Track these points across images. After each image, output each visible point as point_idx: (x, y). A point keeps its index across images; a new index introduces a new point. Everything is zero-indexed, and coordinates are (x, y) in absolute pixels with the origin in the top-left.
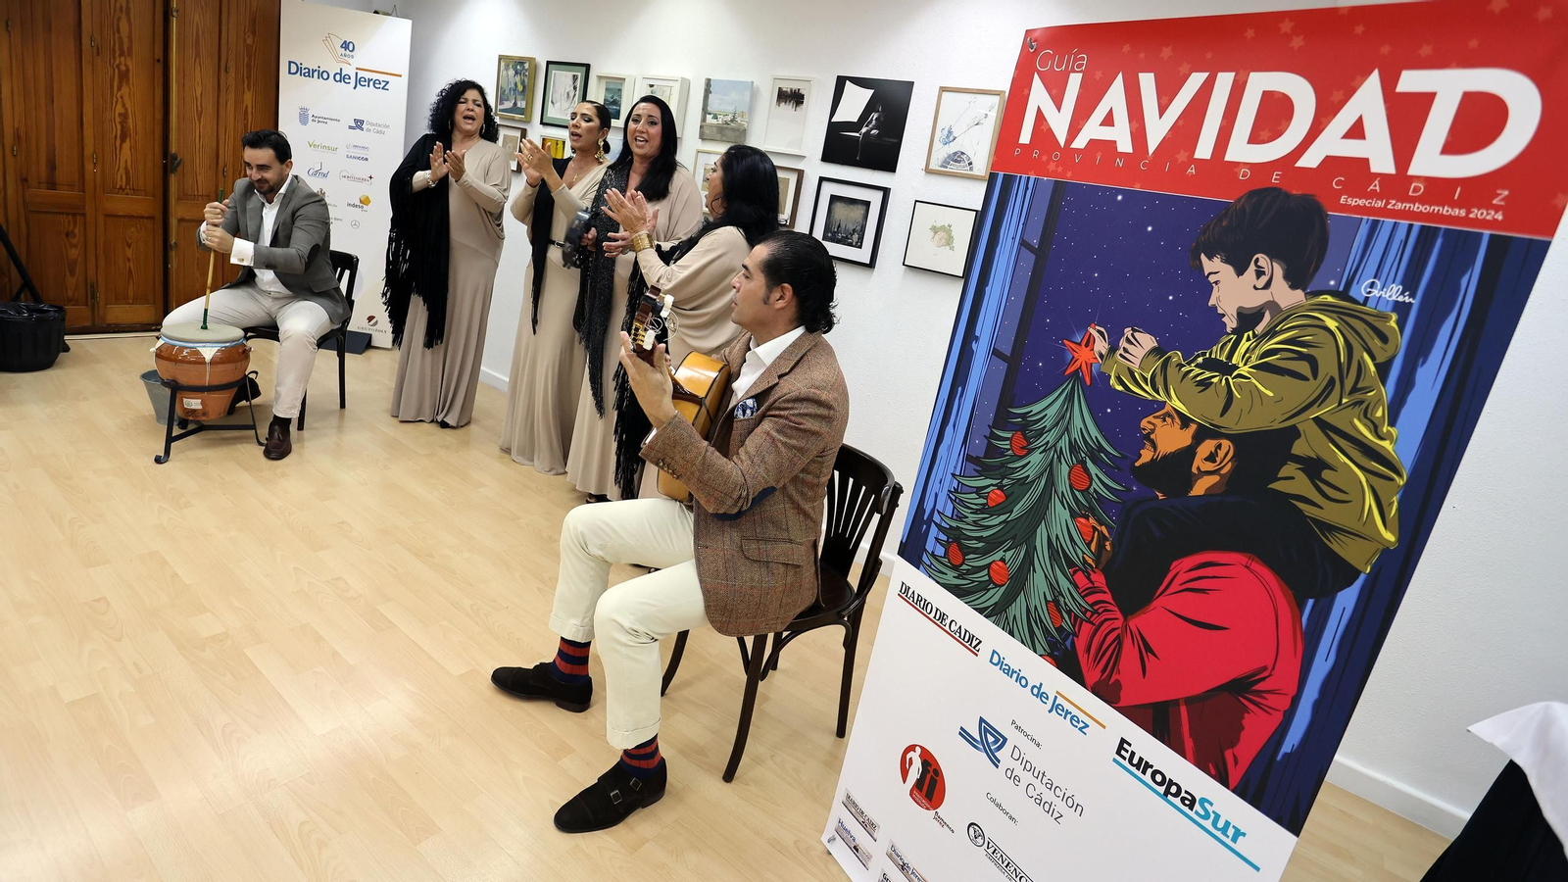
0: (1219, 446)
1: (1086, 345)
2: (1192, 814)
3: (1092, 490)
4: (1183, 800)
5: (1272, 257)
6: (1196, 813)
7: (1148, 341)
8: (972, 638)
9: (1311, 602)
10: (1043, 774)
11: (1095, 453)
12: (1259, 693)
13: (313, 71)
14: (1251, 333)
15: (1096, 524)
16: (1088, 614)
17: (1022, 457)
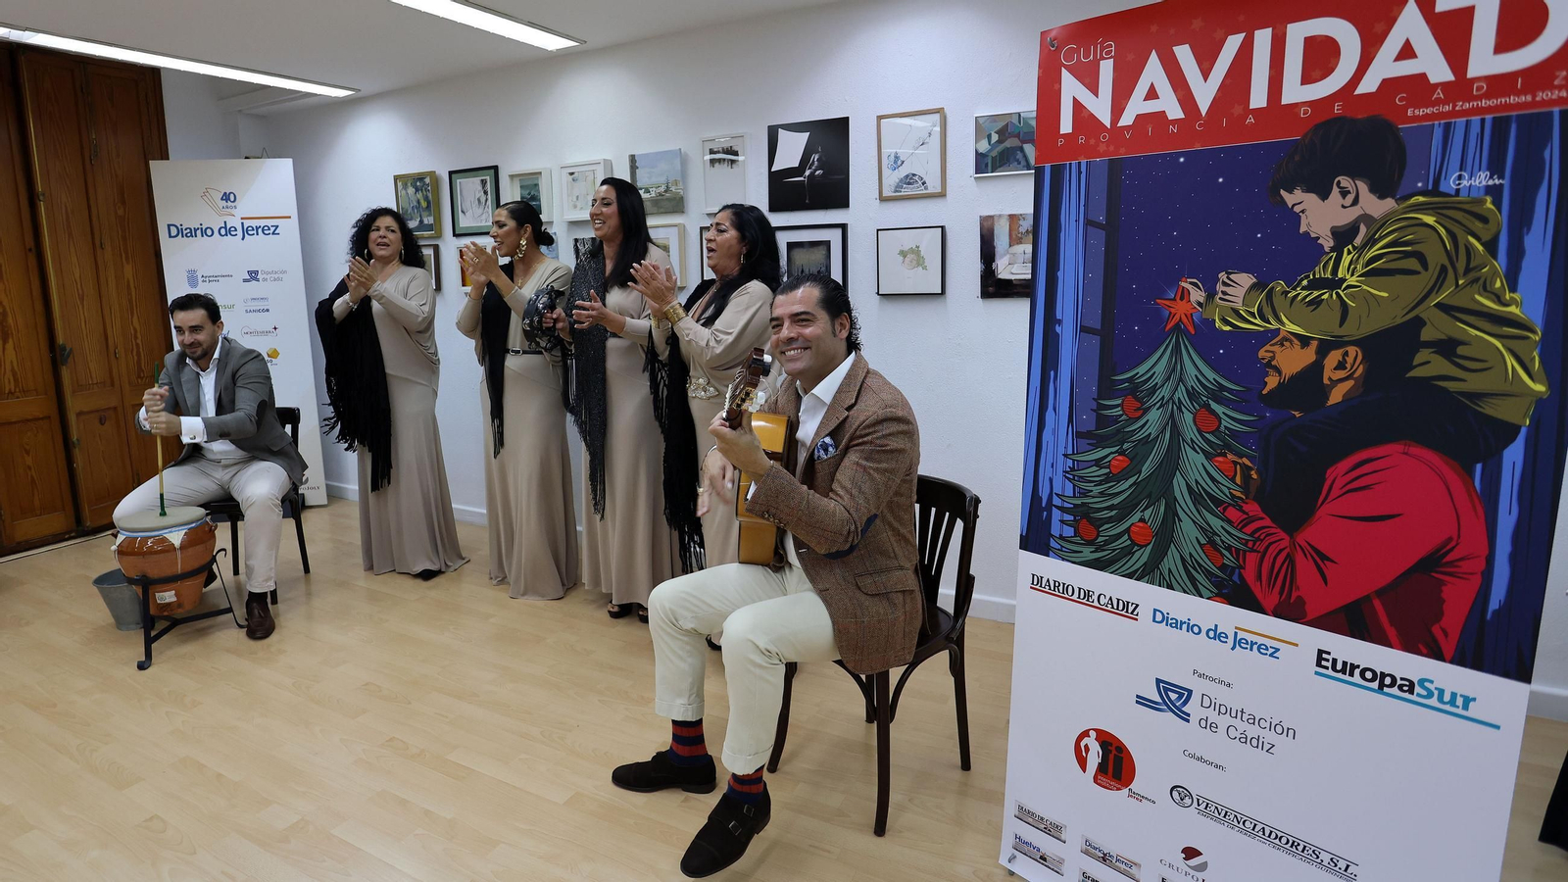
0: (1346, 354)
1: (1181, 299)
2: (1413, 697)
3: (1222, 428)
4: (1400, 688)
5: (1353, 176)
6: (1418, 695)
7: (1245, 280)
8: (1126, 605)
9: (1479, 467)
10: (1242, 712)
11: (1217, 394)
12: (1451, 563)
13: (196, 230)
14: (1350, 247)
15: (1235, 458)
16: (1250, 544)
17: (1139, 418)
